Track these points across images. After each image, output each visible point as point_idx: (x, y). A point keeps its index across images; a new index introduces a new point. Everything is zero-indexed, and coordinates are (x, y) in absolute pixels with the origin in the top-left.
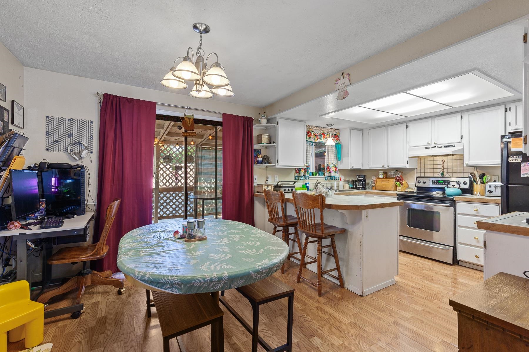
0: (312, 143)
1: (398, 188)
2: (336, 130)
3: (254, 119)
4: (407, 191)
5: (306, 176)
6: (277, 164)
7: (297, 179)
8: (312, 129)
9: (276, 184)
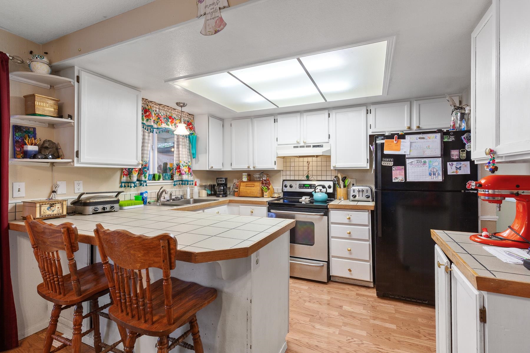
0: (152, 129)
1: (265, 194)
2: (189, 114)
3: (11, 58)
4: (275, 197)
5: (142, 181)
6: (76, 159)
7: (125, 186)
8: (153, 107)
9: (76, 197)
